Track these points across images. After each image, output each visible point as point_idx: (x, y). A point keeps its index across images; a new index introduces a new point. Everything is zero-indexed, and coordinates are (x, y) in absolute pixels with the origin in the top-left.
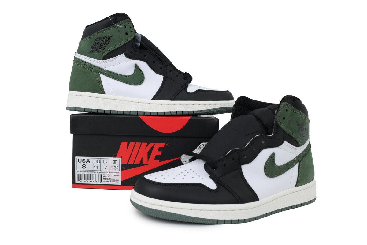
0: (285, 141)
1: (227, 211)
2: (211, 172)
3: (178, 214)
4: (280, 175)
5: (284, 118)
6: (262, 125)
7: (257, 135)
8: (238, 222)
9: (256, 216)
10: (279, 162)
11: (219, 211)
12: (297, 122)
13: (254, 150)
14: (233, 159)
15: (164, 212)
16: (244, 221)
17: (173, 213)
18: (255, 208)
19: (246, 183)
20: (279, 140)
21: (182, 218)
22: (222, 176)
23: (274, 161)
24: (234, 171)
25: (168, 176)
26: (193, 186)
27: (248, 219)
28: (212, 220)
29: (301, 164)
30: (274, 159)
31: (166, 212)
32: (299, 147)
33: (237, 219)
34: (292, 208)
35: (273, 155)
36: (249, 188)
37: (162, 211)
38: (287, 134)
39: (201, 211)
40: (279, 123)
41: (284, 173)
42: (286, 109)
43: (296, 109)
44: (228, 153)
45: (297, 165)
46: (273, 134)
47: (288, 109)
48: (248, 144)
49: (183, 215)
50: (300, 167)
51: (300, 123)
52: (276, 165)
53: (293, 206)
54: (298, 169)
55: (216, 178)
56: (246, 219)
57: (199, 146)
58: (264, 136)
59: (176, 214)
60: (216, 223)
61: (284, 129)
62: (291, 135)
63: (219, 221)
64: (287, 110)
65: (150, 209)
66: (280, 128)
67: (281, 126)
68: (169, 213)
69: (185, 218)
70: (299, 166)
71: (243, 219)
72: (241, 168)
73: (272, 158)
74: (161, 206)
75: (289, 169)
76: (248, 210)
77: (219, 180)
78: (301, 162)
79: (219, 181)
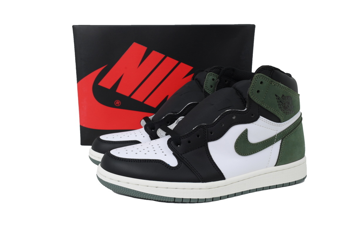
0: (260, 116)
1: (185, 190)
2: (174, 148)
3: (133, 190)
4: (254, 153)
5: (258, 91)
6: (241, 99)
7: (228, 110)
8: (198, 201)
9: (221, 196)
10: (253, 138)
11: (177, 189)
12: (276, 96)
13: (223, 125)
14: (198, 136)
15: (121, 187)
16: (205, 201)
17: (129, 189)
18: (219, 188)
19: (212, 161)
20: (252, 115)
21: (137, 194)
22: (186, 153)
23: (247, 138)
24: (199, 148)
25: (132, 151)
26: (152, 162)
27: (211, 198)
28: (169, 198)
29: (283, 141)
30: (247, 136)
31: (123, 187)
32: (281, 123)
33: (197, 198)
34: (277, 187)
35: (246, 132)
36: (214, 167)
37: (119, 186)
38: (264, 108)
39: (157, 188)
40: (252, 97)
41: (260, 151)
42: (260, 81)
43: (275, 81)
44: (194, 129)
45: (279, 142)
46: (246, 109)
47: (263, 81)
48: (216, 119)
49: (138, 191)
50: (283, 144)
51: (280, 96)
52: (249, 142)
53: (271, 186)
54: (280, 147)
55: (178, 155)
56: (208, 199)
57: (178, 120)
58: (234, 111)
59: (131, 190)
60: (172, 201)
61: (259, 103)
62: (269, 109)
63: (176, 200)
64: (261, 83)
65: (108, 183)
66: (255, 102)
67: (255, 100)
68: (125, 188)
69: (140, 194)
70: (281, 144)
71: (204, 198)
72: (207, 145)
73: (244, 135)
74: (119, 181)
75: (267, 147)
76: (210, 189)
77: (181, 156)
78: (284, 139)
79: (181, 158)
